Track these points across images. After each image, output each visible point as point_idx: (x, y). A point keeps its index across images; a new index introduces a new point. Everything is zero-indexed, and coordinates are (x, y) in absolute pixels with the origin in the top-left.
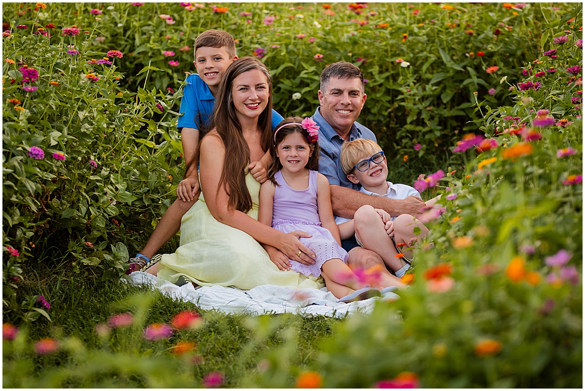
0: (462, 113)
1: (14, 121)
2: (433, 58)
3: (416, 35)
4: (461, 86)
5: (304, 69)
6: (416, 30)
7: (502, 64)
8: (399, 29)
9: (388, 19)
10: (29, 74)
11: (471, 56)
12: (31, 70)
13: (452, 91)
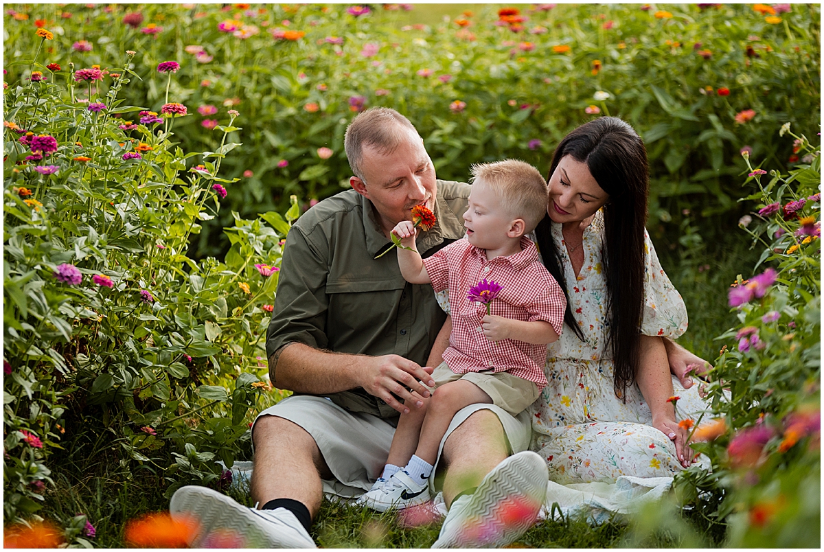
0: (699, 189)
1: (25, 223)
2: (645, 99)
3: (614, 62)
4: (696, 143)
5: (436, 128)
6: (615, 54)
7: (760, 106)
8: (588, 54)
9: (567, 40)
10: (43, 144)
11: (709, 93)
12: (45, 139)
13: (681, 152)
